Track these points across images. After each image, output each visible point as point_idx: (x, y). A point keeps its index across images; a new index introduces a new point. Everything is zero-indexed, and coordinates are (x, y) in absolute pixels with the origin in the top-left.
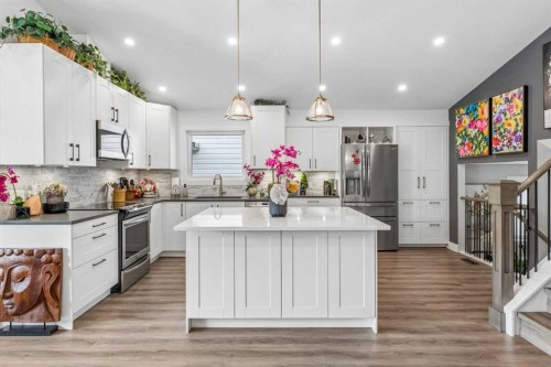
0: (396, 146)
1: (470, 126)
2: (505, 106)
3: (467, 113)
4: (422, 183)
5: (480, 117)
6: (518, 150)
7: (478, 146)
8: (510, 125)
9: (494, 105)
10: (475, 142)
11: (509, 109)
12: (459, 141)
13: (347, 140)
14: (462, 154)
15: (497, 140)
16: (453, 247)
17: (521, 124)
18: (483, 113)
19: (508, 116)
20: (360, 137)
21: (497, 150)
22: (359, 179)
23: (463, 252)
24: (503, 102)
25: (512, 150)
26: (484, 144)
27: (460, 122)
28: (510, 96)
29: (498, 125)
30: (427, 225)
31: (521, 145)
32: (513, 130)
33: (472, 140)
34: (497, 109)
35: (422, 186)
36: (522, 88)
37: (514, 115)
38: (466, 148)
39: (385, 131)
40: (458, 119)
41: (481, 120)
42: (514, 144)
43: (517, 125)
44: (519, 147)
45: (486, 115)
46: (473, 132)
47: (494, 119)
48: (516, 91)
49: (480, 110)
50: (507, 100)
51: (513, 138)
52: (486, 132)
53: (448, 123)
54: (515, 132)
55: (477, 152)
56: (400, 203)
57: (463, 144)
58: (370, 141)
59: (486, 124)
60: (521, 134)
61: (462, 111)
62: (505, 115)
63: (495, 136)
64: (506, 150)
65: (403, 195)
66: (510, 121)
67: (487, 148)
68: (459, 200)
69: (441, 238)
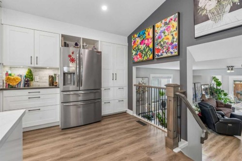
0: (100, 52)
1: (141, 43)
2: (165, 28)
3: (139, 37)
4: (115, 77)
5: (148, 37)
6: (174, 54)
7: (146, 54)
8: (168, 39)
9: (156, 29)
10: (144, 53)
11: (167, 29)
12: (134, 53)
13: (66, 45)
14: (136, 60)
15: (159, 50)
16: (130, 112)
17: (176, 37)
18: (149, 34)
19: (167, 33)
20: (76, 44)
21: (158, 55)
22: (74, 73)
23: (135, 115)
24: (162, 25)
25: (169, 55)
26: (150, 53)
27: (135, 42)
28: (168, 21)
29: (159, 40)
30: (117, 101)
31: (176, 51)
32: (170, 42)
33: (142, 52)
34: (158, 30)
35: (115, 78)
36: (177, 14)
37: (171, 32)
38: (138, 56)
39: (94, 42)
40: (133, 41)
41: (148, 39)
42: (171, 50)
43: (173, 38)
44: (175, 52)
45: (151, 35)
46: (142, 47)
47: (157, 37)
48: (172, 17)
49: (147, 33)
50: (166, 24)
51: (171, 46)
52: (151, 46)
53: (127, 44)
54: (172, 43)
55: (145, 58)
56: (103, 89)
57: (136, 54)
58: (84, 48)
59: (151, 41)
60: (177, 43)
61: (136, 36)
62: (164, 33)
63: (157, 47)
64: (165, 55)
65: (104, 84)
66: (168, 37)
67: (151, 56)
68: (133, 86)
69: (124, 108)
